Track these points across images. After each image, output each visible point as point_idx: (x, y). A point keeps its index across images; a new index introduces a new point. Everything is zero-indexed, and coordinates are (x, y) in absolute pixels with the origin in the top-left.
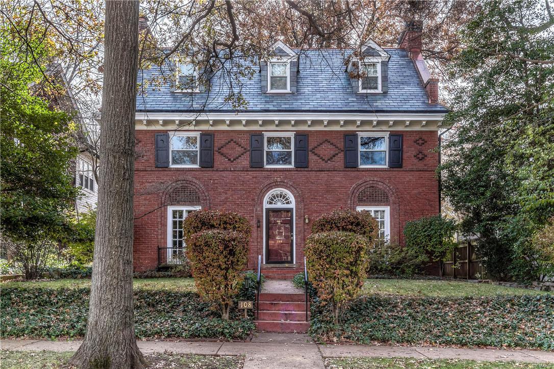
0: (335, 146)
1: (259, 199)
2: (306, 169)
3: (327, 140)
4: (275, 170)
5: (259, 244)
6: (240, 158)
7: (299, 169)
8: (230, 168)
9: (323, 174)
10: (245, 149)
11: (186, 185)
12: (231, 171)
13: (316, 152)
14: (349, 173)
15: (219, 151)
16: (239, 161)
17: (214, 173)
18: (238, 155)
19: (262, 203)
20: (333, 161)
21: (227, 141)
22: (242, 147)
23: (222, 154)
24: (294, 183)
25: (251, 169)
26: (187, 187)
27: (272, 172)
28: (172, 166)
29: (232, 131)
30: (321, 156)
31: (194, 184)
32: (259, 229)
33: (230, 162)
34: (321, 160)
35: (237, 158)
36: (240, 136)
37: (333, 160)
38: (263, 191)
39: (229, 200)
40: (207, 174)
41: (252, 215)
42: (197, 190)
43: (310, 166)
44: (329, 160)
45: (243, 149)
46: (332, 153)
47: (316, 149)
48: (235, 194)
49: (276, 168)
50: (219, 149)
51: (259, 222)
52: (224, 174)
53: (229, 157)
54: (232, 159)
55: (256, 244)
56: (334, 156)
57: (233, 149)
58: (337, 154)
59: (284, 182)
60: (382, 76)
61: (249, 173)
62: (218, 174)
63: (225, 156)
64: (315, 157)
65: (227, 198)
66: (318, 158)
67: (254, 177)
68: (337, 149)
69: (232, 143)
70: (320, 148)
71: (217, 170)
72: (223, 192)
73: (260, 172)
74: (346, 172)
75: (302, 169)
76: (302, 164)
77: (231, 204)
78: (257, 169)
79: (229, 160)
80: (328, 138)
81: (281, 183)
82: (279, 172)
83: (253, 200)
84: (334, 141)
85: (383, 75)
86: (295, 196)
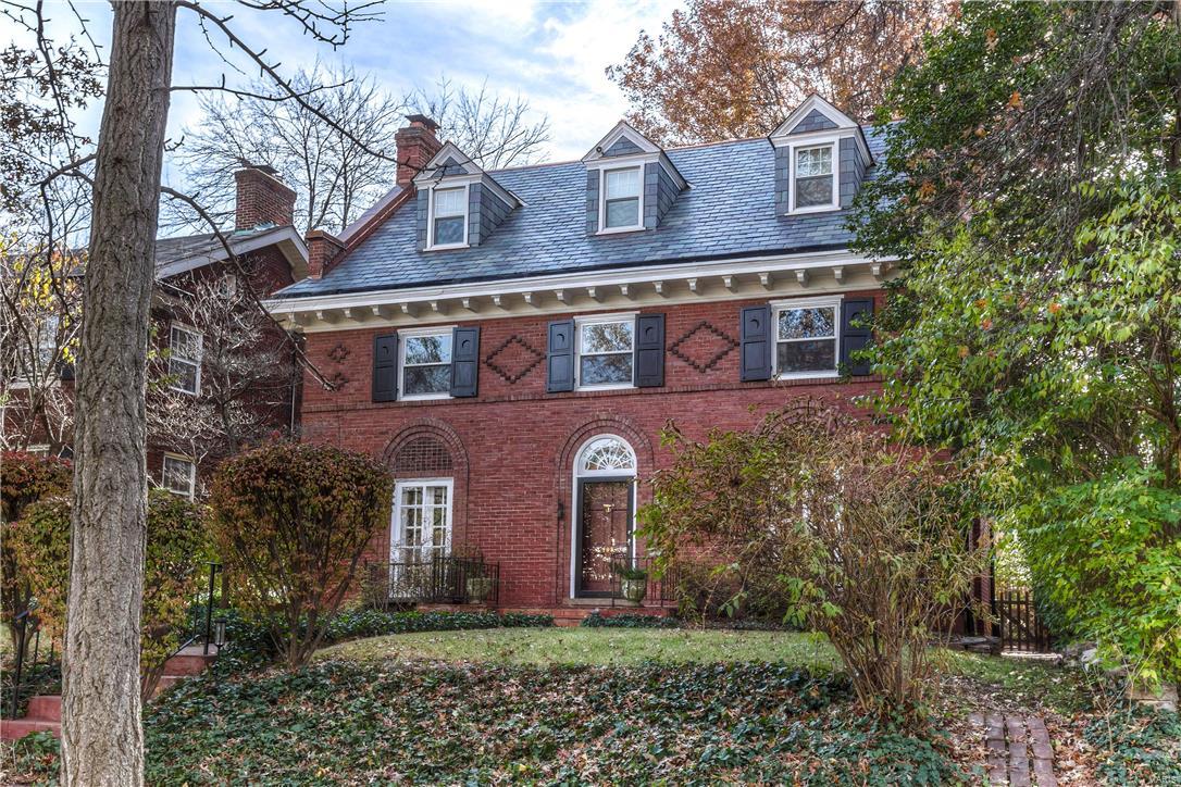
0: (722, 334)
1: (564, 460)
2: (659, 390)
3: (705, 324)
4: (597, 396)
5: (561, 554)
6: (528, 374)
7: (645, 391)
8: (509, 397)
9: (696, 400)
10: (539, 354)
11: (427, 435)
12: (510, 401)
13: (681, 351)
14: (750, 394)
15: (490, 361)
16: (525, 379)
17: (478, 407)
18: (523, 369)
19: (569, 467)
20: (717, 370)
21: (504, 341)
22: (533, 351)
23: (495, 368)
24: (634, 421)
25: (548, 396)
26: (429, 439)
27: (591, 401)
28: (403, 398)
29: (514, 318)
30: (692, 359)
31: (440, 432)
32: (562, 523)
33: (508, 383)
34: (691, 369)
35: (524, 374)
36: (530, 328)
37: (718, 366)
38: (572, 442)
39: (505, 462)
40: (466, 412)
41: (549, 492)
42: (447, 445)
43: (668, 384)
44: (708, 366)
45: (533, 355)
46: (716, 350)
47: (681, 344)
48: (517, 450)
49: (599, 392)
50: (490, 357)
51: (563, 508)
52: (498, 409)
53: (508, 374)
54: (513, 377)
55: (554, 555)
56: (719, 357)
57: (515, 356)
58: (726, 353)
59: (614, 421)
60: (840, 173)
61: (546, 404)
62: (485, 409)
63: (500, 372)
64: (680, 363)
65: (501, 460)
66: (684, 364)
67: (554, 413)
68: (726, 342)
69: (514, 344)
70: (689, 342)
71: (484, 402)
72: (495, 447)
73: (568, 402)
74: (744, 392)
75: (652, 390)
76: (651, 378)
77: (509, 470)
78: (561, 395)
79: (508, 379)
80: (707, 318)
81: (609, 423)
82: (603, 400)
83: (552, 461)
84: (719, 325)
85: (843, 170)
86: (636, 451)
